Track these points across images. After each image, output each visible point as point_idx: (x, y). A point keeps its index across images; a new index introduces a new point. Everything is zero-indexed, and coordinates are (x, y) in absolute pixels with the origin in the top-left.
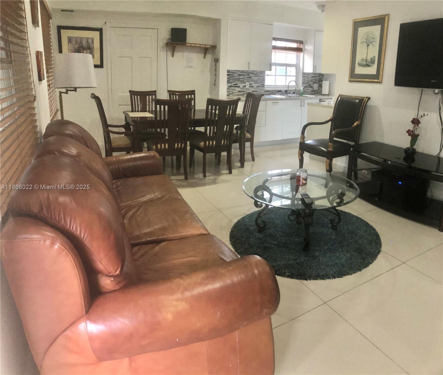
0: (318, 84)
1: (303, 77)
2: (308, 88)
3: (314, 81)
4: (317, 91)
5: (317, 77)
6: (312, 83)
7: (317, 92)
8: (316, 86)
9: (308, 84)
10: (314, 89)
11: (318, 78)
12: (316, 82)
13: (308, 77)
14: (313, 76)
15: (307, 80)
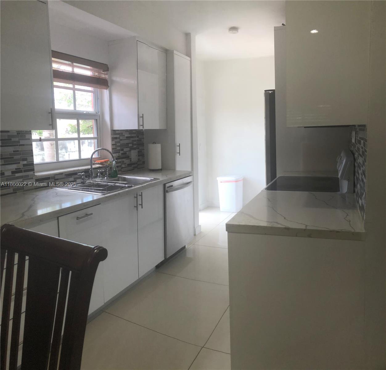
0: (137, 151)
1: (113, 139)
2: (123, 160)
3: (130, 145)
4: (137, 163)
5: (135, 137)
6: (128, 149)
7: (136, 165)
8: (134, 155)
9: (121, 152)
10: (132, 161)
11: (137, 139)
12: (135, 146)
13: (121, 138)
14: (129, 135)
15: (119, 144)
